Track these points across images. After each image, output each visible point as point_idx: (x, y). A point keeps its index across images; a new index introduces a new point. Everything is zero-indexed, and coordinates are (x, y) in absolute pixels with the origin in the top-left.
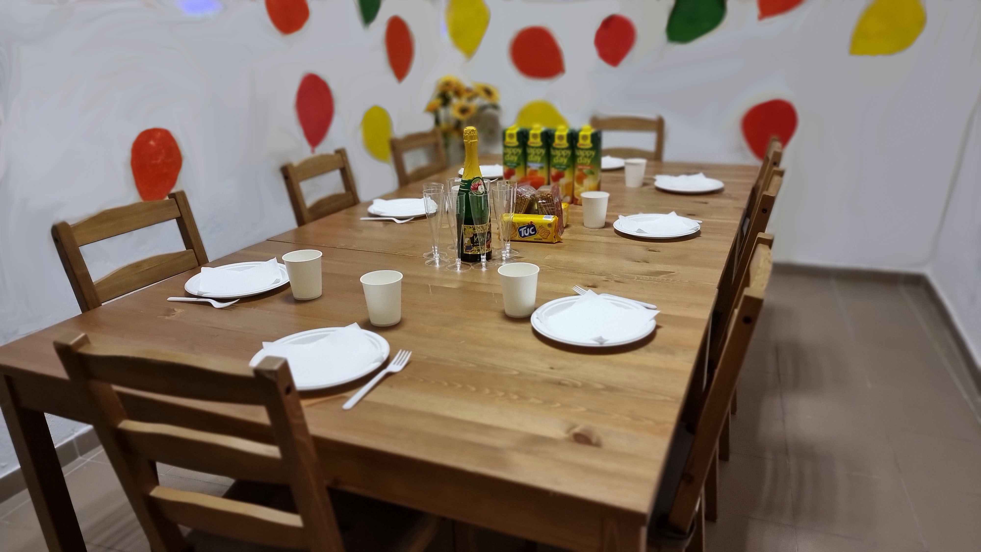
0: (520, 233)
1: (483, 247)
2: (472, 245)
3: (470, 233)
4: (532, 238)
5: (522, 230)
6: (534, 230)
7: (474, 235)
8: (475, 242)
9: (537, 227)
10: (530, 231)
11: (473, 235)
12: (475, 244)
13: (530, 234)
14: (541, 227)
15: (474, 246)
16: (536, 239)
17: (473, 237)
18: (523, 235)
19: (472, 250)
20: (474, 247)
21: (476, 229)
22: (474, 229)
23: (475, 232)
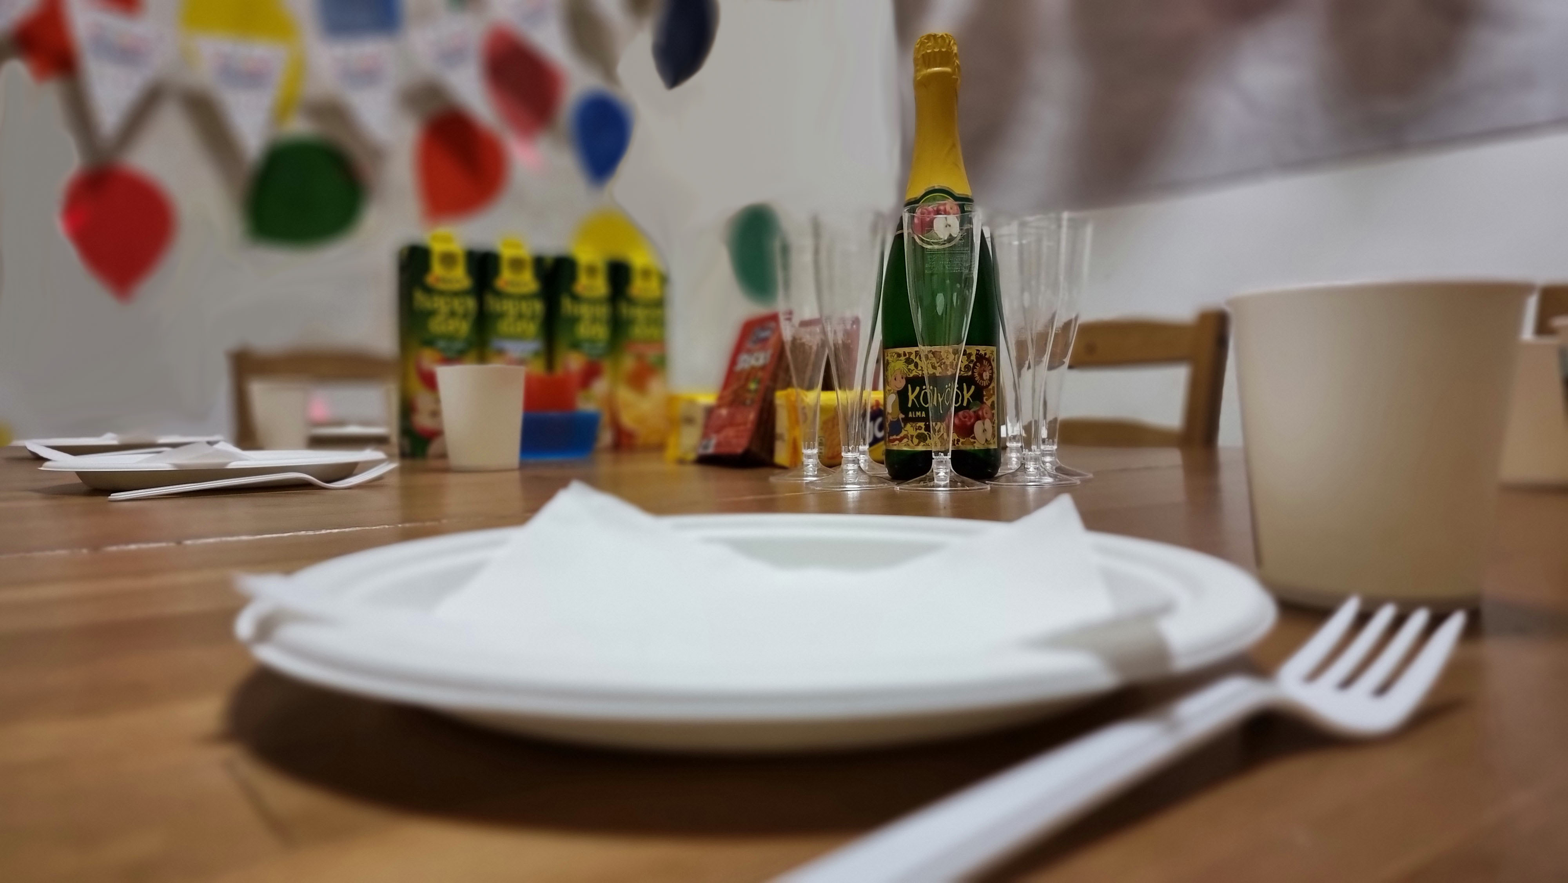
1: (937, 428)
2: (902, 416)
3: (899, 377)
7: (909, 380)
8: (910, 405)
11: (904, 382)
12: (910, 415)
15: (907, 420)
17: (906, 388)
19: (902, 435)
20: (909, 425)
21: (914, 359)
22: (909, 361)
23: (912, 372)
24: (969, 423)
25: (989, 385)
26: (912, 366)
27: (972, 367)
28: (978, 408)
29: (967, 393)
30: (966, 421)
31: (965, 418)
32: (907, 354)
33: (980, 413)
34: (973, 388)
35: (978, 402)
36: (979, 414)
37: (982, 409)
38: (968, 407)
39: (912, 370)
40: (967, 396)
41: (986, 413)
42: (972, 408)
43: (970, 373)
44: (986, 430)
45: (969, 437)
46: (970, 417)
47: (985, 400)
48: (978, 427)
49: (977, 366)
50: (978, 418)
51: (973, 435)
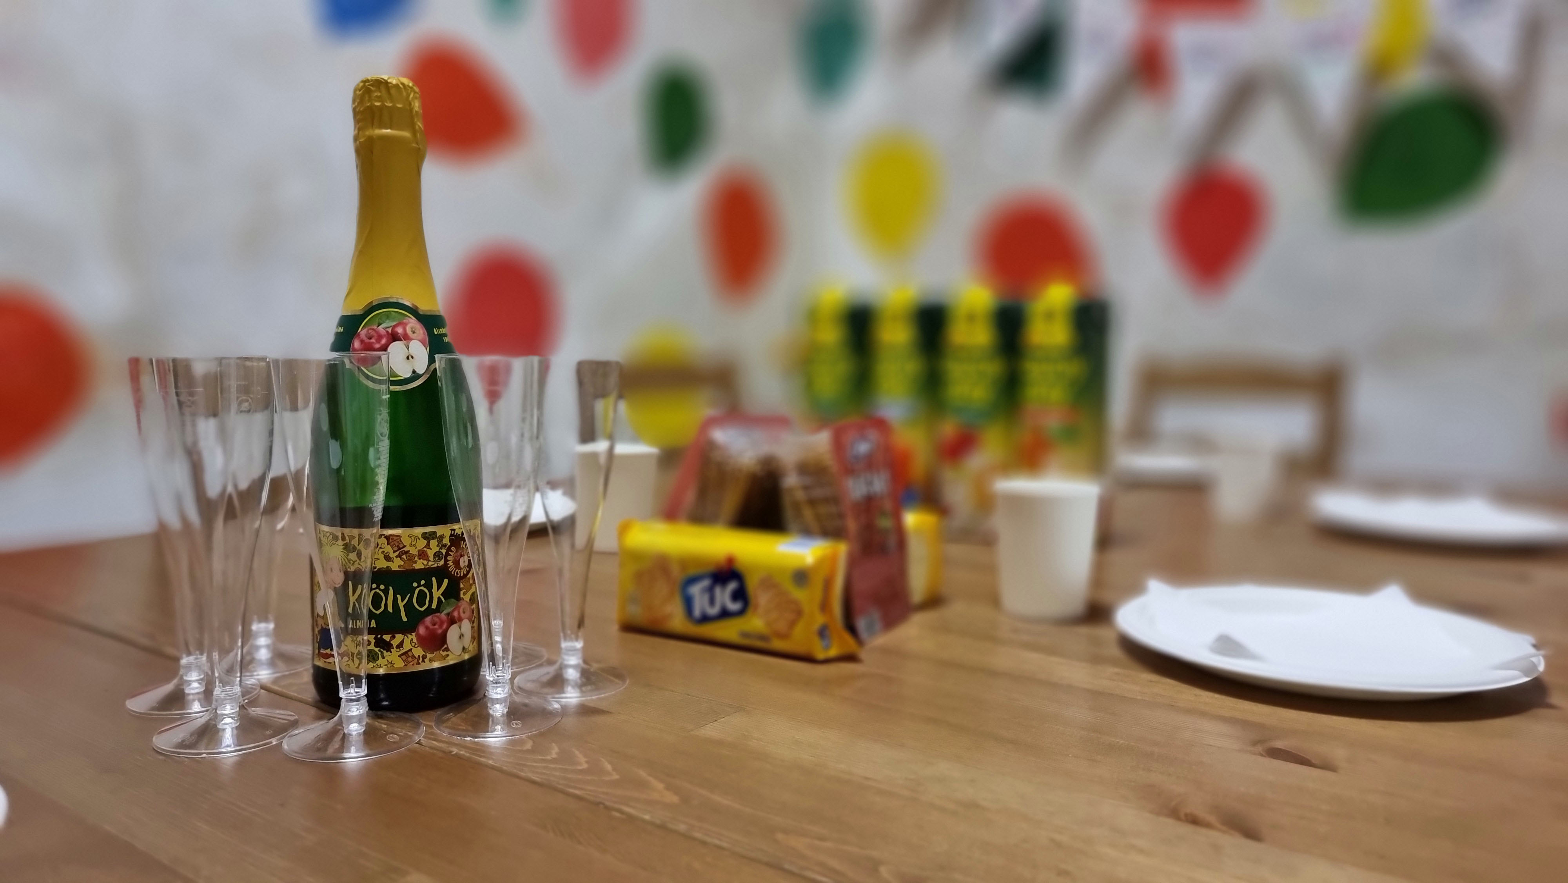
0: (688, 603)
2: (340, 624)
3: (334, 570)
4: (728, 631)
5: (696, 590)
6: (740, 595)
7: (347, 575)
8: (351, 610)
9: (752, 584)
10: (724, 596)
11: (342, 577)
12: (350, 625)
13: (725, 614)
14: (769, 582)
15: (346, 631)
16: (745, 635)
17: (345, 585)
18: (697, 612)
20: (349, 639)
21: (356, 546)
22: (348, 548)
23: (354, 563)
24: (440, 631)
25: (468, 572)
26: (353, 556)
27: (444, 554)
28: (452, 609)
29: (437, 591)
30: (436, 629)
31: (434, 625)
32: (347, 538)
33: (456, 614)
34: (446, 581)
35: (453, 600)
36: (454, 617)
37: (457, 608)
38: (438, 610)
39: (354, 562)
40: (437, 594)
41: (464, 613)
42: (445, 609)
43: (442, 563)
44: (463, 635)
45: (439, 649)
46: (442, 623)
47: (462, 596)
48: (453, 634)
49: (452, 551)
50: (452, 621)
51: (446, 646)
